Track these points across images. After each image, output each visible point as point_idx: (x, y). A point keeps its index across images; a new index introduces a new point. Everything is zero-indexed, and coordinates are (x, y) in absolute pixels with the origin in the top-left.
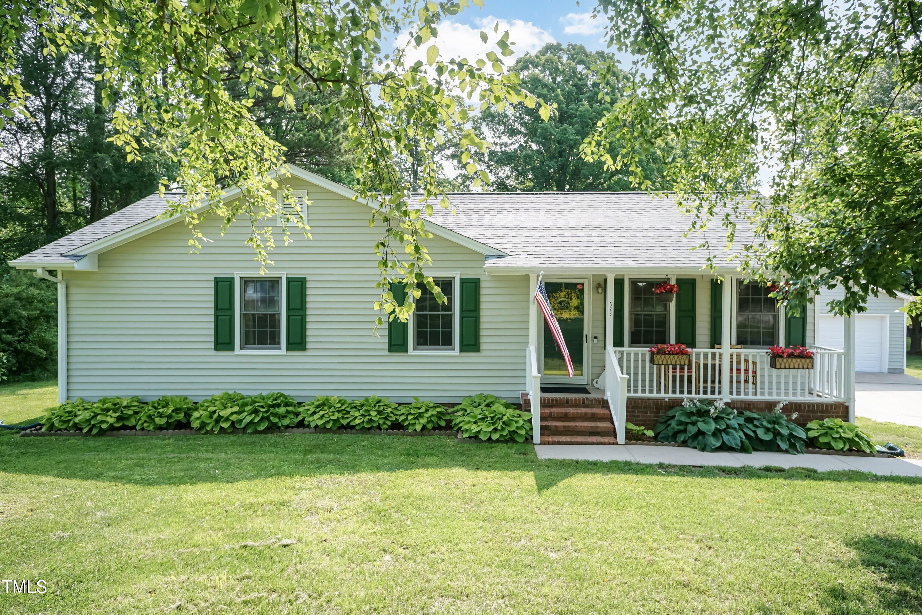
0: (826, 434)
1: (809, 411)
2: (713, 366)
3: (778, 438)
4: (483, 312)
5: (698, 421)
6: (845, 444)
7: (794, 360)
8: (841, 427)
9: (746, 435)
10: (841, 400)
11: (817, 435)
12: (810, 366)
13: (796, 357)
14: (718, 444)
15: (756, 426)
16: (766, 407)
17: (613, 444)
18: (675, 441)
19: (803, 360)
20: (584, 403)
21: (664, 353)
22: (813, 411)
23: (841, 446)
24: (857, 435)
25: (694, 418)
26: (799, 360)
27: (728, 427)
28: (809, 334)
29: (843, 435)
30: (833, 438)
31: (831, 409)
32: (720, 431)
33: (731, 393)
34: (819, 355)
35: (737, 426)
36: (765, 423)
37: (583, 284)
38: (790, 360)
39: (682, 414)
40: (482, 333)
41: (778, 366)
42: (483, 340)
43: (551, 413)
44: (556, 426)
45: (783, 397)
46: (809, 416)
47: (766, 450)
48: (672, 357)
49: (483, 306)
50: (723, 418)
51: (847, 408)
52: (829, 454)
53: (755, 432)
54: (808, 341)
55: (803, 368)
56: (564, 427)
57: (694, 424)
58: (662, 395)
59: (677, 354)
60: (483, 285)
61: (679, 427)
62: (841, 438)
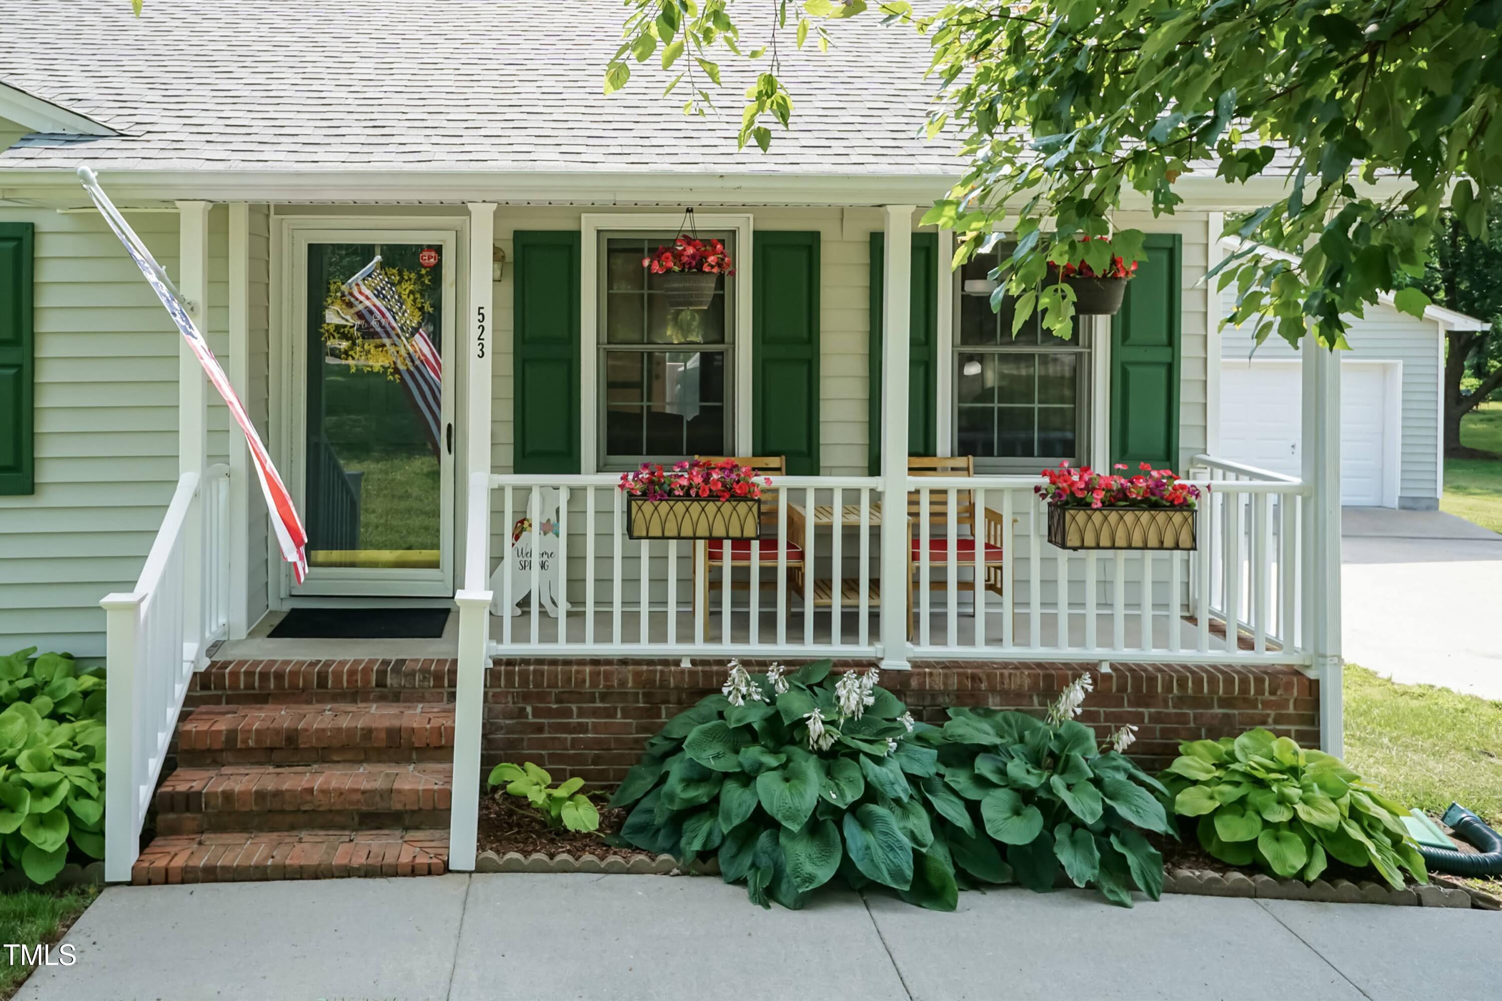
0: (1240, 806)
1: (1181, 701)
2: (851, 534)
3: (1061, 834)
4: (46, 349)
5: (760, 768)
6: (1310, 852)
7: (1129, 517)
8: (1294, 772)
9: (940, 823)
10: (1294, 660)
11: (1206, 807)
12: (1185, 539)
13: (1134, 505)
14: (825, 874)
15: (982, 782)
16: (1034, 687)
17: (430, 871)
18: (675, 850)
19: (1161, 517)
20: (381, 684)
21: (669, 495)
22: (1198, 701)
23: (1297, 861)
24: (1355, 813)
25: (753, 753)
26: (1145, 517)
27: (872, 794)
28: (1186, 417)
29: (1303, 812)
30: (1266, 824)
31: (1260, 691)
32: (837, 814)
33: (913, 633)
34: (1218, 498)
35: (902, 790)
36: (1017, 769)
37: (438, 249)
38: (1113, 517)
39: (711, 735)
40: (45, 424)
41: (1073, 539)
42: (45, 450)
43: (232, 734)
44: (228, 796)
45: (1093, 652)
46: (1182, 719)
47: (1016, 883)
48: (695, 507)
49: (46, 324)
50: (855, 754)
51: (1314, 687)
52: (1253, 894)
53: (973, 808)
54: (1186, 440)
55: (1161, 547)
56: (261, 795)
57: (746, 778)
58: (671, 648)
59: (713, 497)
60: (46, 248)
61: (691, 794)
62: (1295, 823)
